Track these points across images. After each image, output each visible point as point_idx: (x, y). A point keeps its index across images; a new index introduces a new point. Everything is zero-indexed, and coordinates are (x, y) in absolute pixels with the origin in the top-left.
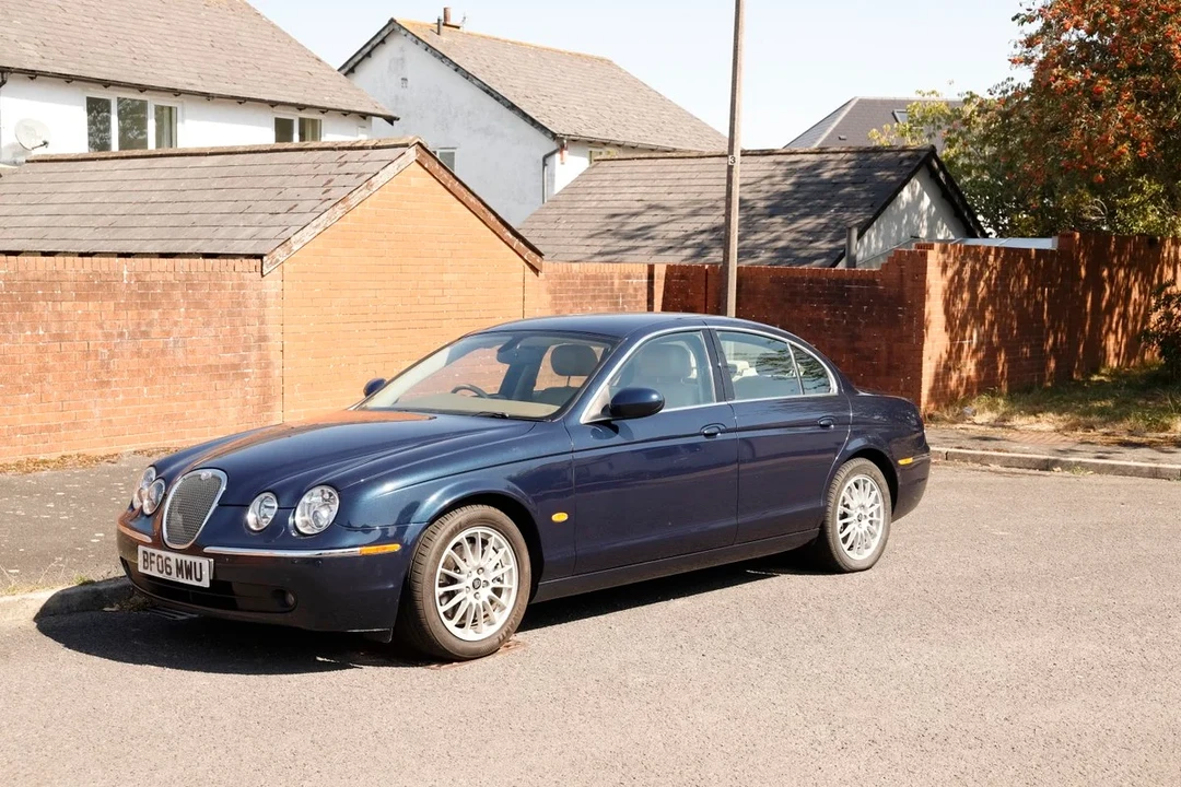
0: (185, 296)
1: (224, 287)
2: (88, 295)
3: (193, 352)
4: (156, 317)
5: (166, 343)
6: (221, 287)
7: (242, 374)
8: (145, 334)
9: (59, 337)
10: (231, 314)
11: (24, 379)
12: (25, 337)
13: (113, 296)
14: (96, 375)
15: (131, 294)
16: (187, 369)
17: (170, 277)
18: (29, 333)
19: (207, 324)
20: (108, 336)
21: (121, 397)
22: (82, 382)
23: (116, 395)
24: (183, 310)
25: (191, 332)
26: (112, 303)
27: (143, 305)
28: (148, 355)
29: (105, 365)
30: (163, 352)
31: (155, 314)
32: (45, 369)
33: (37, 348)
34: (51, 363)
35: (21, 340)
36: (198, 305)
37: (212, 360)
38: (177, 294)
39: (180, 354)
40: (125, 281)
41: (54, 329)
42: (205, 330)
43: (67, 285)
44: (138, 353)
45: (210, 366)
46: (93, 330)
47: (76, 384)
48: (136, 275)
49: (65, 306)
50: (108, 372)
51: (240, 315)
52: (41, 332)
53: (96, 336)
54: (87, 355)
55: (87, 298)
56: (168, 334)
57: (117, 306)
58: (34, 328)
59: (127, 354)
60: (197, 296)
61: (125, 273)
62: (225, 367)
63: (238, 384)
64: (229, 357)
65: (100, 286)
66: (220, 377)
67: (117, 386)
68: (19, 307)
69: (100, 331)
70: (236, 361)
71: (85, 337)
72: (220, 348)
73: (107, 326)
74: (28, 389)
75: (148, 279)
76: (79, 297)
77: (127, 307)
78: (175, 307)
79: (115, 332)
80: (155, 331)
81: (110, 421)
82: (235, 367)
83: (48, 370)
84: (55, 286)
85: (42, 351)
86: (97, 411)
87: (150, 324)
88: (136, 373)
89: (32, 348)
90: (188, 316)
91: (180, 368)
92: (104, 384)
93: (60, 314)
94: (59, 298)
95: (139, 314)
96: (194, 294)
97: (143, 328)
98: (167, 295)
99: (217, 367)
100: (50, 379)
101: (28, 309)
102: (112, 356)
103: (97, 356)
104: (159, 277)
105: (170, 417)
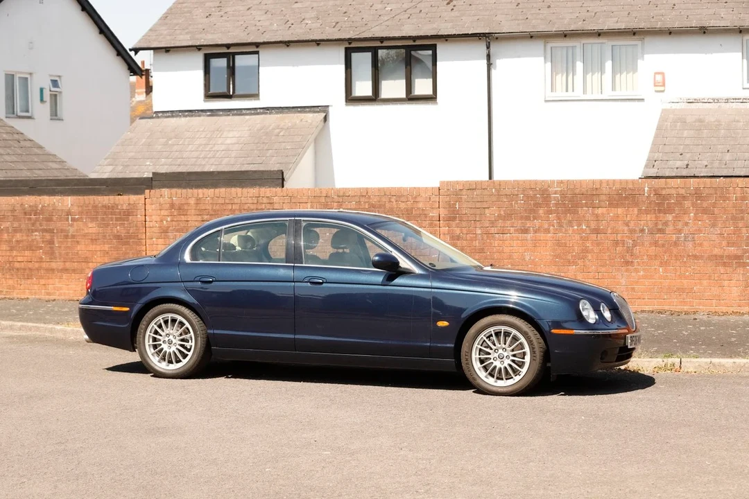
0: (694, 205)
1: (728, 199)
2: (617, 204)
3: (701, 245)
4: (670, 219)
5: (678, 238)
6: (725, 199)
7: (744, 263)
8: (661, 231)
9: (597, 231)
10: (734, 218)
11: (572, 256)
12: (573, 230)
13: (636, 205)
14: (623, 257)
15: (650, 203)
16: (695, 257)
17: (682, 192)
18: (576, 227)
19: (714, 225)
20: (632, 231)
21: (642, 273)
22: (612, 261)
23: (637, 271)
24: (692, 215)
25: (700, 231)
26: (636, 210)
27: (660, 211)
28: (663, 245)
29: (630, 250)
30: (676, 244)
31: (670, 217)
32: (586, 250)
33: (581, 237)
34: (590, 248)
35: (570, 232)
36: (705, 211)
37: (716, 251)
38: (687, 204)
39: (690, 245)
40: (646, 194)
41: (593, 225)
42: (712, 230)
43: (603, 197)
44: (656, 244)
45: (716, 256)
46: (621, 226)
47: (608, 262)
48: (655, 190)
49: (600, 211)
50: (632, 255)
51: (742, 218)
52: (584, 227)
53: (623, 231)
54: (616, 243)
55: (617, 206)
56: (680, 231)
57: (640, 210)
58: (579, 225)
59: (647, 243)
60: (705, 204)
61: (646, 189)
62: (729, 257)
63: (740, 270)
64: (732, 250)
65: (626, 198)
66: (724, 264)
67: (639, 265)
68: (568, 211)
69: (626, 228)
70: (739, 253)
71: (615, 232)
72: (724, 243)
73: (632, 225)
74: (575, 263)
75: (664, 192)
76: (611, 205)
77: (647, 212)
78: (686, 212)
79: (637, 229)
80: (670, 228)
81: (633, 289)
82: (737, 257)
83: (587, 252)
84: (595, 197)
85: (584, 239)
86: (623, 281)
87: (666, 224)
88: (653, 257)
89: (577, 237)
90: (696, 219)
91: (689, 256)
92: (627, 263)
93: (597, 216)
94: (597, 206)
95: (656, 217)
96: (701, 204)
97: (660, 227)
98: (679, 203)
99: (722, 257)
100: (590, 257)
101: (575, 212)
102: (634, 245)
103: (624, 244)
104: (673, 192)
105: (681, 290)
